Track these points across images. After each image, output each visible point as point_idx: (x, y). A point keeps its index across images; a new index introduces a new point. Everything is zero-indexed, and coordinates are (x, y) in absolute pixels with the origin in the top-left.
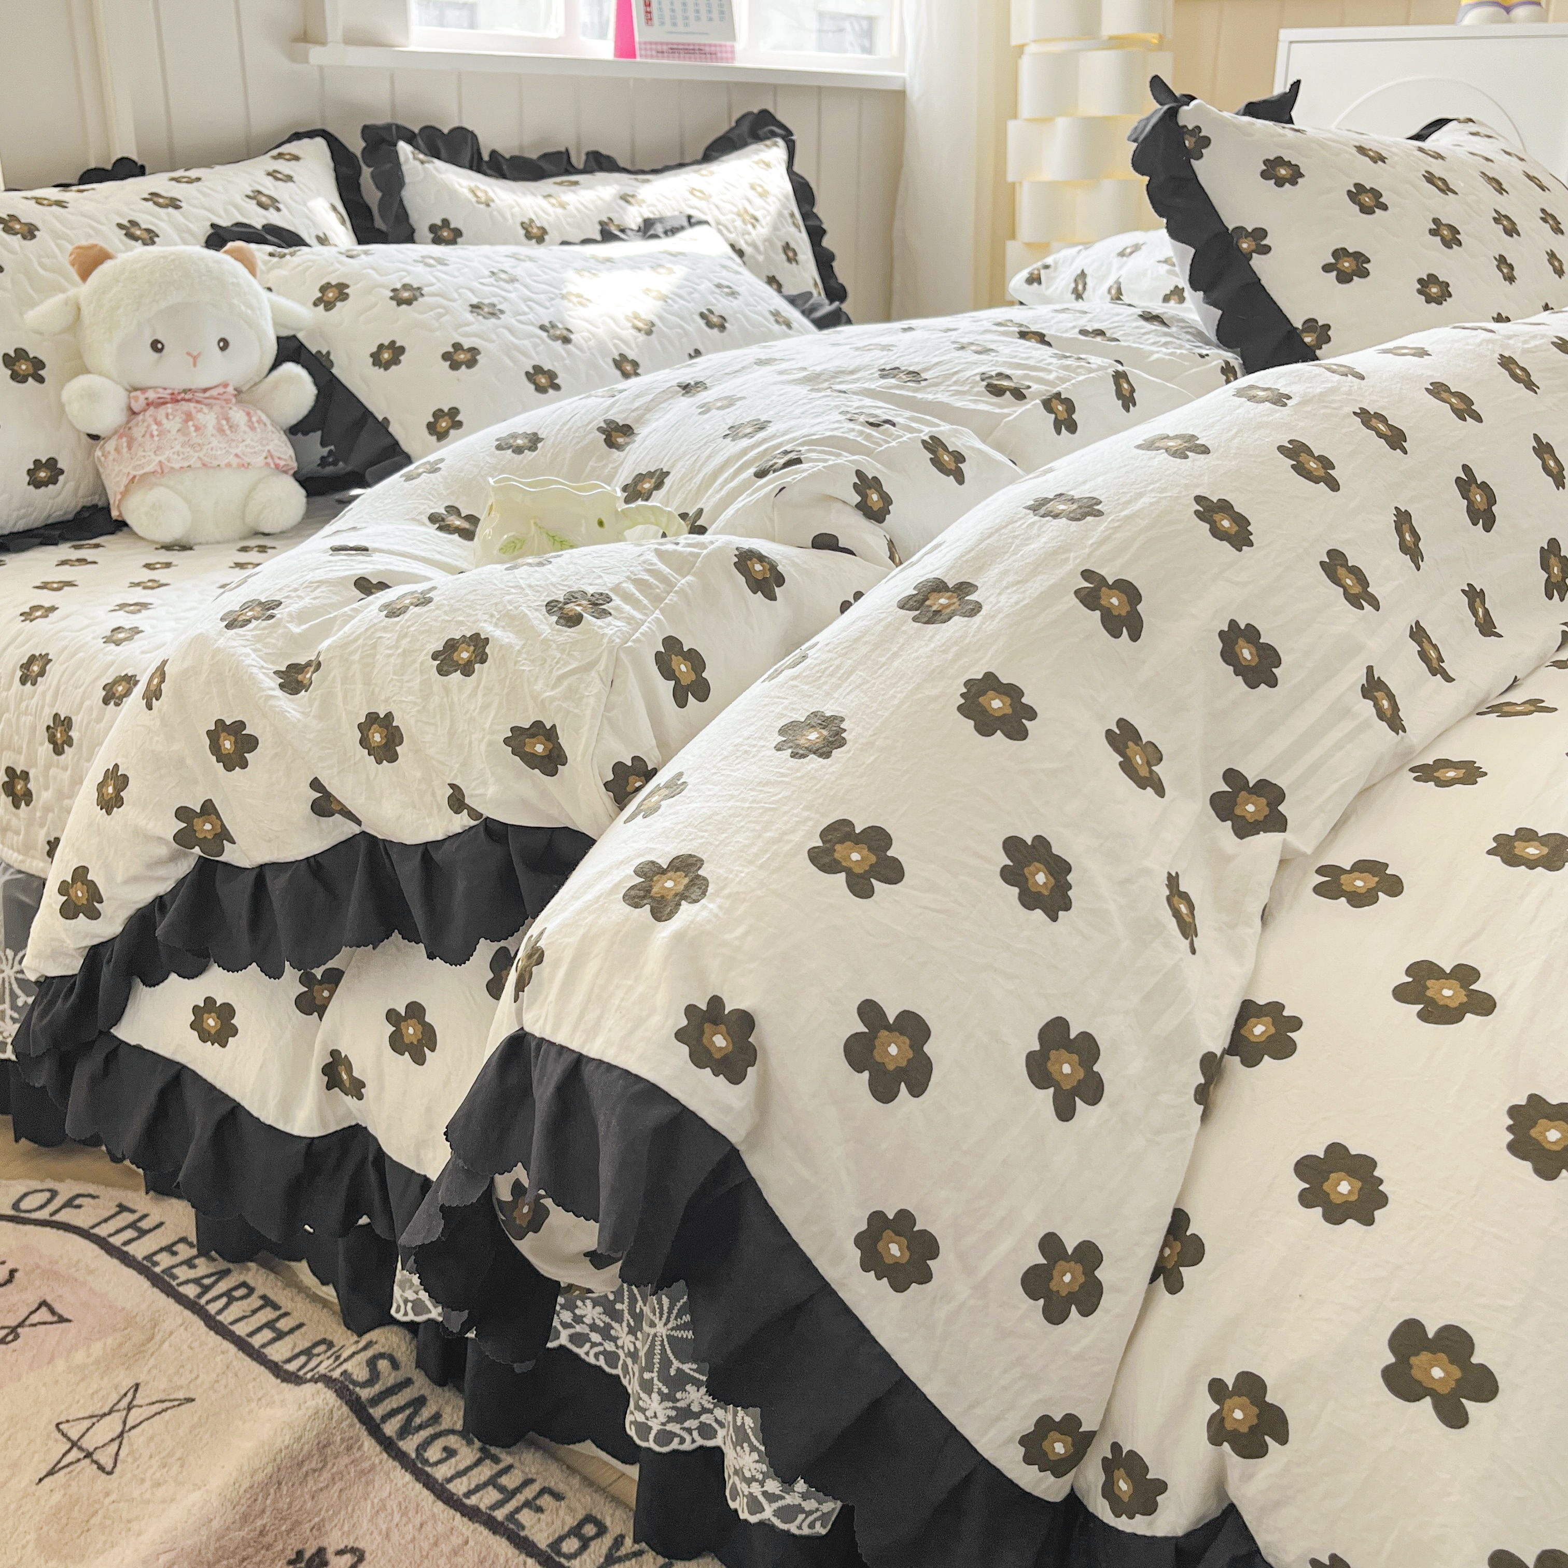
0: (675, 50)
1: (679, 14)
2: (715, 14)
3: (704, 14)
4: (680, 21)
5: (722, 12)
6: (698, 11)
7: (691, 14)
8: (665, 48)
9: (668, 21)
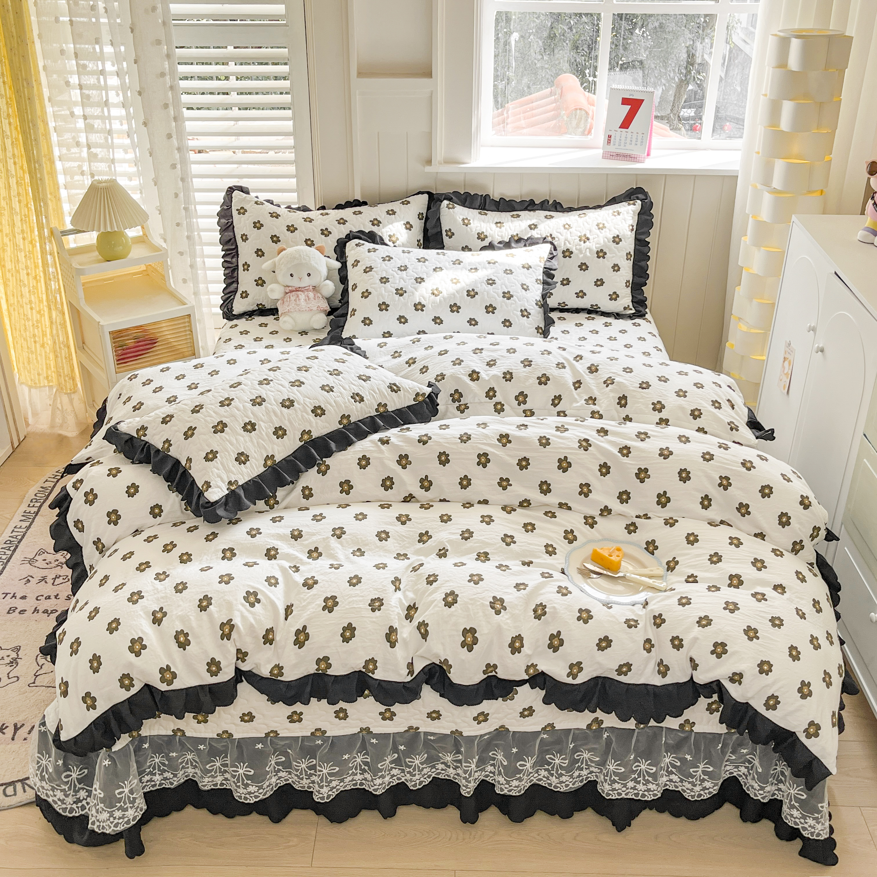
0: (619, 156)
1: (623, 142)
2: (639, 143)
3: (634, 142)
4: (622, 144)
5: (642, 142)
6: (631, 141)
7: (628, 141)
8: (614, 154)
9: (617, 144)
